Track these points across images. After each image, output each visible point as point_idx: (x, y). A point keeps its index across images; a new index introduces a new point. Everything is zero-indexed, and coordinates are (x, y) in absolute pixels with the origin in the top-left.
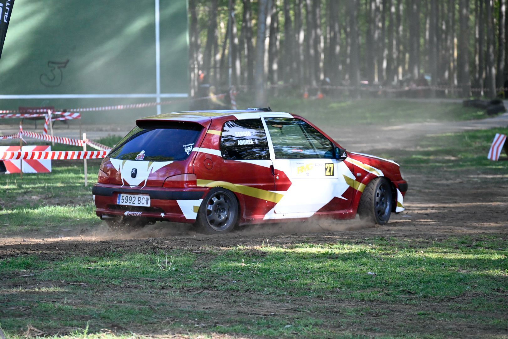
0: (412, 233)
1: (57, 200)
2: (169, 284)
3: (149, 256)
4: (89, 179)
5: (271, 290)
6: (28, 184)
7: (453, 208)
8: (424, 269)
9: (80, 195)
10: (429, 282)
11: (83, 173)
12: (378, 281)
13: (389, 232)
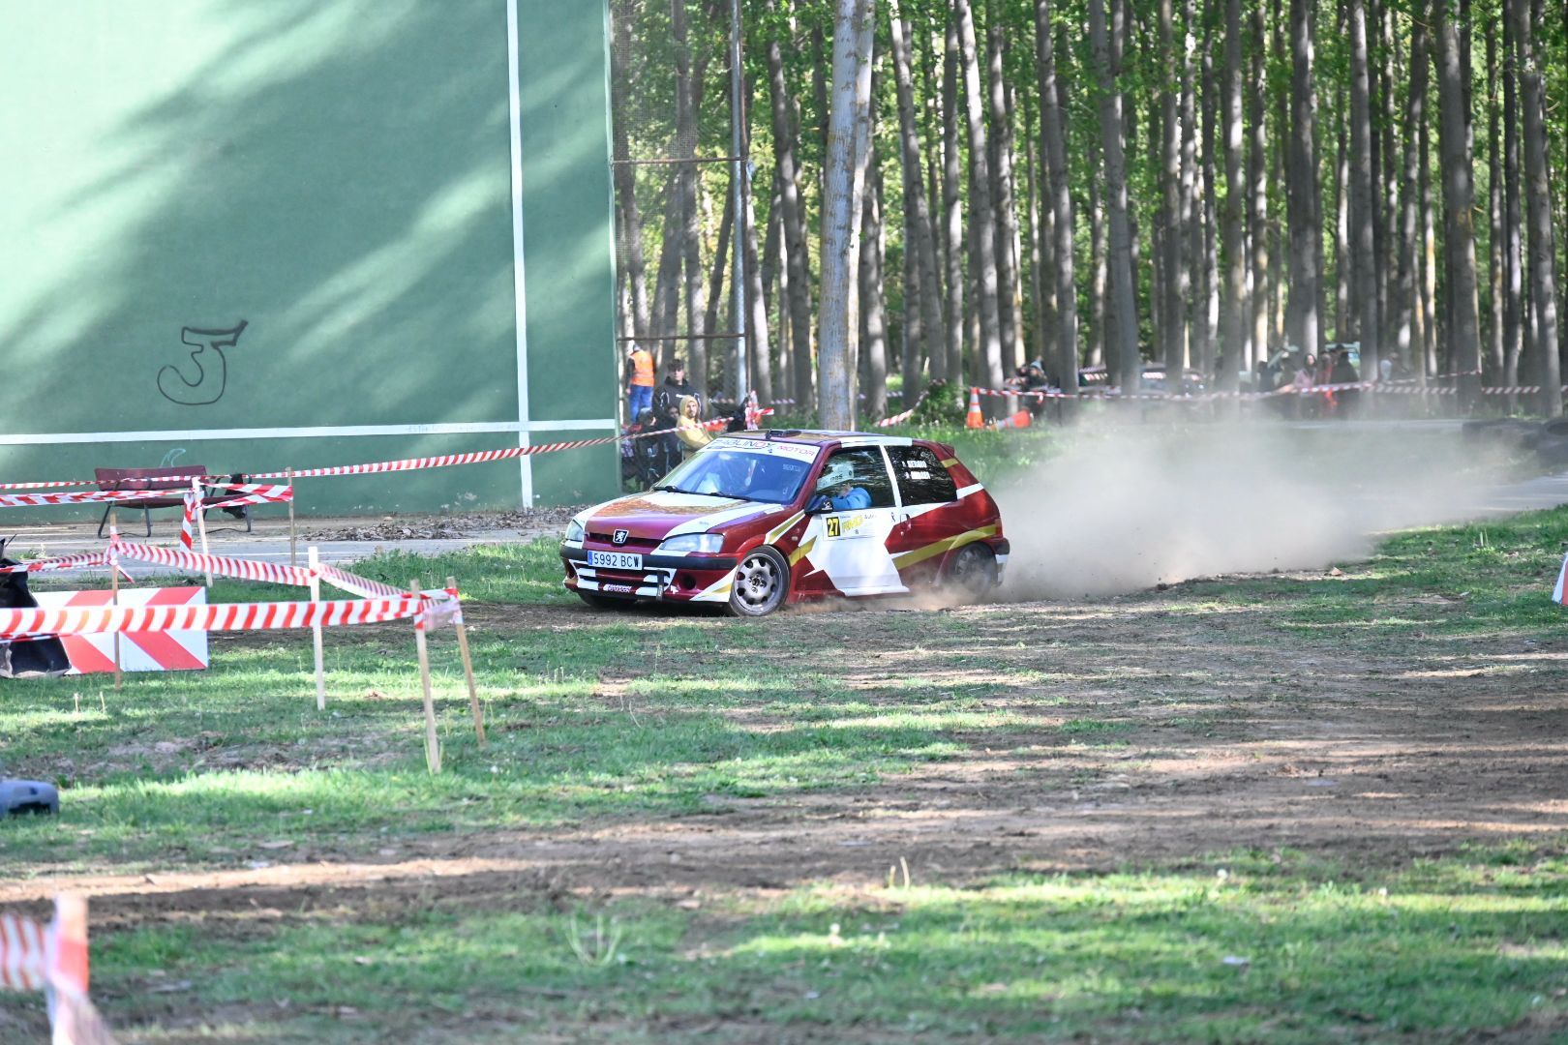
0: (1345, 834)
1: (235, 752)
2: (613, 1005)
3: (541, 921)
4: (328, 685)
5: (930, 1017)
6: (139, 705)
7: (1463, 755)
8: (1395, 945)
9: (303, 736)
10: (1414, 984)
11: (311, 670)
12: (1258, 984)
13: (1271, 833)
